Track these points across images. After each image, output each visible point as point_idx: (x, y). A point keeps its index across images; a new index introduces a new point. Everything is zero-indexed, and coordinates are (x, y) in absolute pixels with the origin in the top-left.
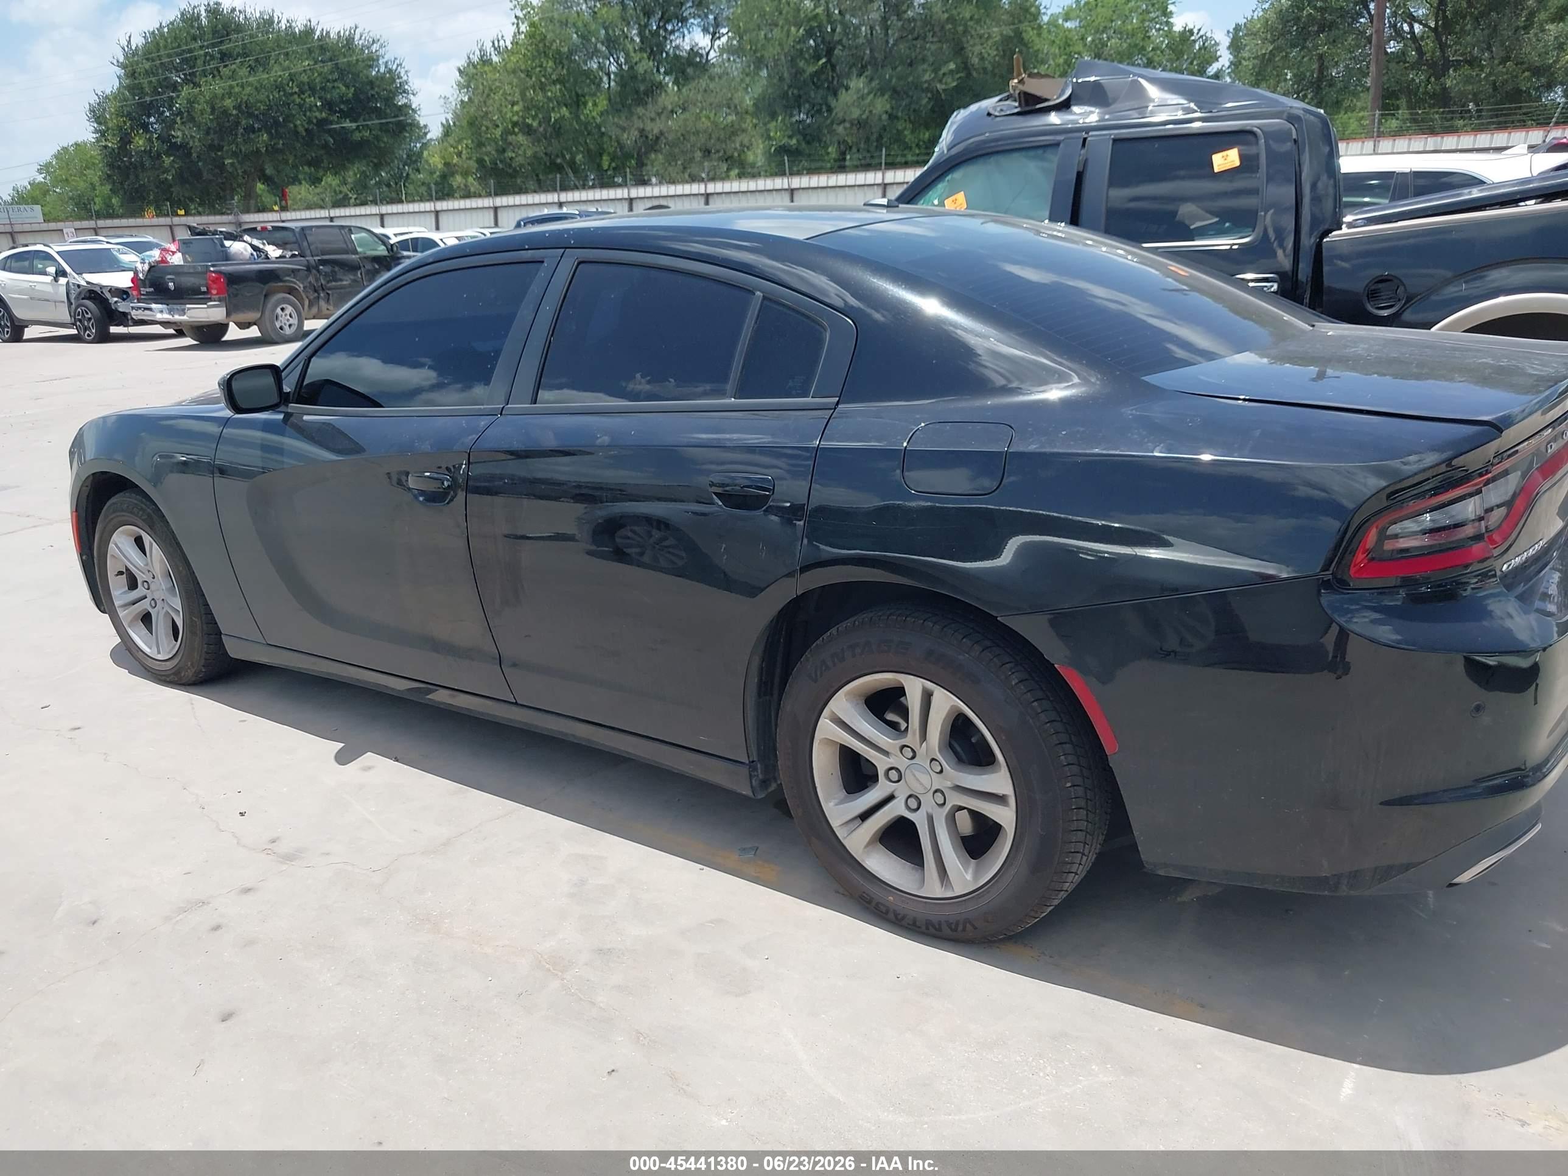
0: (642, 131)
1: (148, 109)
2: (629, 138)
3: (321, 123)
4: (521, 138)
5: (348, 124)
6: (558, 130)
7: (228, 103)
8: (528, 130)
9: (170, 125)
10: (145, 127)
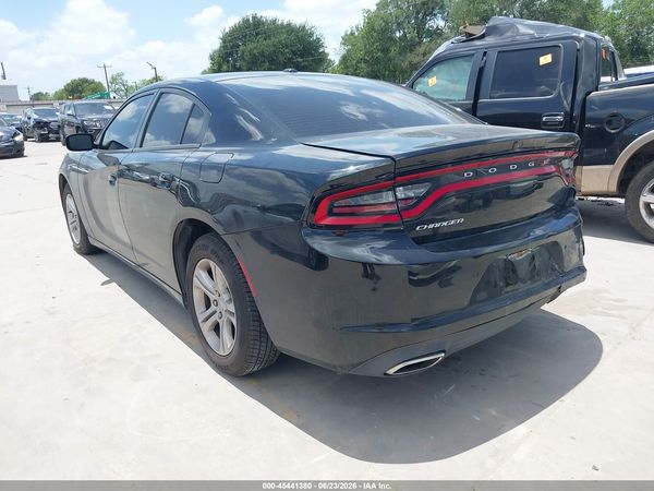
0: (410, 62)
1: (229, 55)
2: (405, 65)
3: (289, 59)
4: (363, 65)
5: (299, 60)
6: (377, 61)
7: (255, 51)
8: (366, 62)
9: (235, 61)
10: (228, 62)
